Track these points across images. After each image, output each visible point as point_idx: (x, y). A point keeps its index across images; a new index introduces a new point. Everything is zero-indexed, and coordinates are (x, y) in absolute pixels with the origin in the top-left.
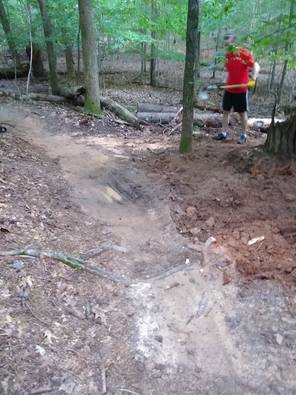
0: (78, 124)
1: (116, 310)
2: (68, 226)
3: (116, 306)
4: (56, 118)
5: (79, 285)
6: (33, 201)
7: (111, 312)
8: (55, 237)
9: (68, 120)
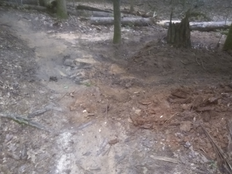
0: (51, 25)
1: (44, 152)
2: (27, 94)
3: (45, 149)
4: (38, 21)
5: (22, 135)
6: (8, 78)
7: (40, 153)
8: (16, 102)
9: (46, 23)
